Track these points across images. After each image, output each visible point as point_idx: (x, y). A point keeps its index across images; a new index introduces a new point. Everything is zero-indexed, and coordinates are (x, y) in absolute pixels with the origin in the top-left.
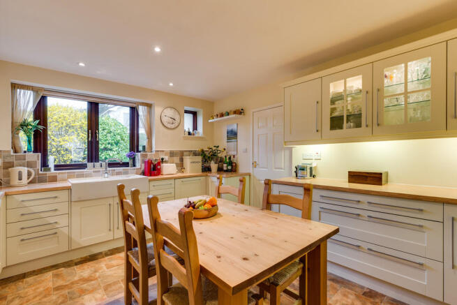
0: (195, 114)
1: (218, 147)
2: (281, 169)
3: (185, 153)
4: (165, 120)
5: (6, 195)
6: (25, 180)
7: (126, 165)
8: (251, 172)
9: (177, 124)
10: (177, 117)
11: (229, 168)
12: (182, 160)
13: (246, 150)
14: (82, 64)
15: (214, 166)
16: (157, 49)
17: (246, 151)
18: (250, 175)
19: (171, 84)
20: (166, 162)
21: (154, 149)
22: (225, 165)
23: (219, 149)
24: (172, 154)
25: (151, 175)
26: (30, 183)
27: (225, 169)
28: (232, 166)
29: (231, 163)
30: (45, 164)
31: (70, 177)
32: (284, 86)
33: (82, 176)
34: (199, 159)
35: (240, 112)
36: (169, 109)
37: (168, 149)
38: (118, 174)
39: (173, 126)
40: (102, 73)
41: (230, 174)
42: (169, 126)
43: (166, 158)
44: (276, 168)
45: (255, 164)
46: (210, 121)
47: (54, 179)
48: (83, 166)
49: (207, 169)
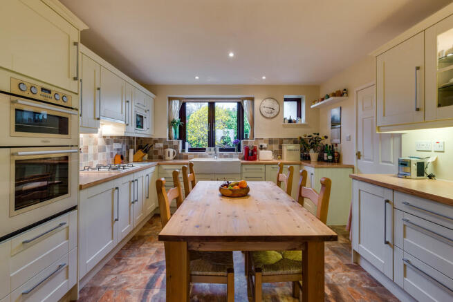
0: (299, 101)
1: (318, 134)
2: (390, 162)
3: (284, 141)
4: (264, 110)
5: (158, 165)
6: (172, 157)
7: (233, 150)
8: (354, 164)
9: (275, 114)
10: (276, 107)
11: (330, 157)
12: (281, 147)
13: (350, 137)
14: (197, 78)
15: (313, 155)
16: (231, 55)
17: (349, 139)
18: (353, 168)
19: (264, 78)
20: (265, 149)
21: (255, 137)
22: (325, 154)
23: (320, 136)
24: (271, 142)
25: (248, 160)
26: (174, 159)
27: (325, 158)
28: (333, 156)
29: (332, 153)
30: (184, 147)
31: (195, 157)
32: (375, 55)
33: (201, 157)
34: (298, 146)
35: (342, 93)
36: (267, 100)
37: (267, 136)
38: (226, 157)
39: (272, 115)
40: (211, 80)
41: (330, 165)
42: (268, 115)
43: (265, 145)
44: (383, 162)
45: (359, 155)
46: (312, 107)
47: (186, 158)
48: (203, 150)
49: (306, 158)
